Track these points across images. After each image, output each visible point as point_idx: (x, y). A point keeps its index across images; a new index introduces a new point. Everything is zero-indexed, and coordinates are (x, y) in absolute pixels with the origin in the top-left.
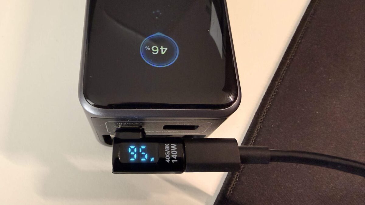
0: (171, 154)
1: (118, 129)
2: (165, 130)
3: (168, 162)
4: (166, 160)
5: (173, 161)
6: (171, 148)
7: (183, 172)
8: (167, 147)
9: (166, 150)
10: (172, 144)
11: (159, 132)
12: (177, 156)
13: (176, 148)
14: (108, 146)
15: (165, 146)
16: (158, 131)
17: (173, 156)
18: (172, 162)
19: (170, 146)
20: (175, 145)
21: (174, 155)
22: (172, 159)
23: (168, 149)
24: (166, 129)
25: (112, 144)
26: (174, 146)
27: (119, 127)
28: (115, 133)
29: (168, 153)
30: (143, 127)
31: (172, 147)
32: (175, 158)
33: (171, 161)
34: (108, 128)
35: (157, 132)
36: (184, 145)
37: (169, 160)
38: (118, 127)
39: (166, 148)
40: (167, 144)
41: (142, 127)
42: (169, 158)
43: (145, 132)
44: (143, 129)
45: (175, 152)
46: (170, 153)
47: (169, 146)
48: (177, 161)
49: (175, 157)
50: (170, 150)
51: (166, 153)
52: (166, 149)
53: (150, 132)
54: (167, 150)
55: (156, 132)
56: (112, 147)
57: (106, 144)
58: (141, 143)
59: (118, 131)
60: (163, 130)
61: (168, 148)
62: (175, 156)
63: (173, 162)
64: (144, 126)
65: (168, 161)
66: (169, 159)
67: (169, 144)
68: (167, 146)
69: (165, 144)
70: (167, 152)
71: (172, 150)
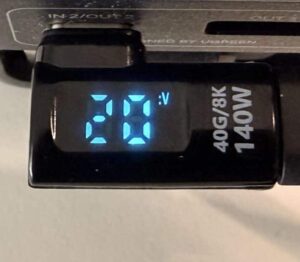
0: (232, 123)
1: (50, 33)
2: (211, 36)
3: (223, 150)
4: (216, 145)
5: (239, 147)
6: (231, 103)
7: (274, 183)
8: (219, 98)
9: (214, 109)
10: (234, 89)
11: (192, 42)
12: (251, 129)
13: (248, 103)
14: (15, 84)
15: (214, 95)
16: (186, 38)
17: (237, 130)
18: (235, 150)
19: (230, 94)
20: (247, 93)
21: (243, 125)
22: (234, 138)
23: (222, 106)
24: (215, 33)
25: (29, 80)
26: (243, 95)
27: (55, 27)
28: (41, 47)
29: (221, 119)
30: (137, 28)
31: (235, 98)
32: (247, 137)
33: (231, 148)
34: (15, 29)
35: (186, 41)
36: (277, 92)
37: (227, 144)
38: (51, 25)
39: (214, 100)
40: (219, 89)
41: (132, 25)
42: (226, 137)
43: (144, 41)
44: (138, 35)
45: (245, 117)
46: (230, 119)
47: (224, 95)
48: (251, 146)
49: (244, 132)
50: (229, 109)
51: (214, 119)
52: (214, 105)
53: (159, 41)
54: (219, 108)
55: (181, 41)
56: (29, 86)
57: (10, 79)
58: (129, 83)
59: (52, 40)
60: (206, 36)
61: (222, 103)
62: (245, 130)
63: (239, 151)
64: (138, 24)
65: (222, 145)
66: (226, 141)
67: (224, 89)
68: (219, 93)
69: (213, 89)
70: (219, 115)
71: (235, 107)
